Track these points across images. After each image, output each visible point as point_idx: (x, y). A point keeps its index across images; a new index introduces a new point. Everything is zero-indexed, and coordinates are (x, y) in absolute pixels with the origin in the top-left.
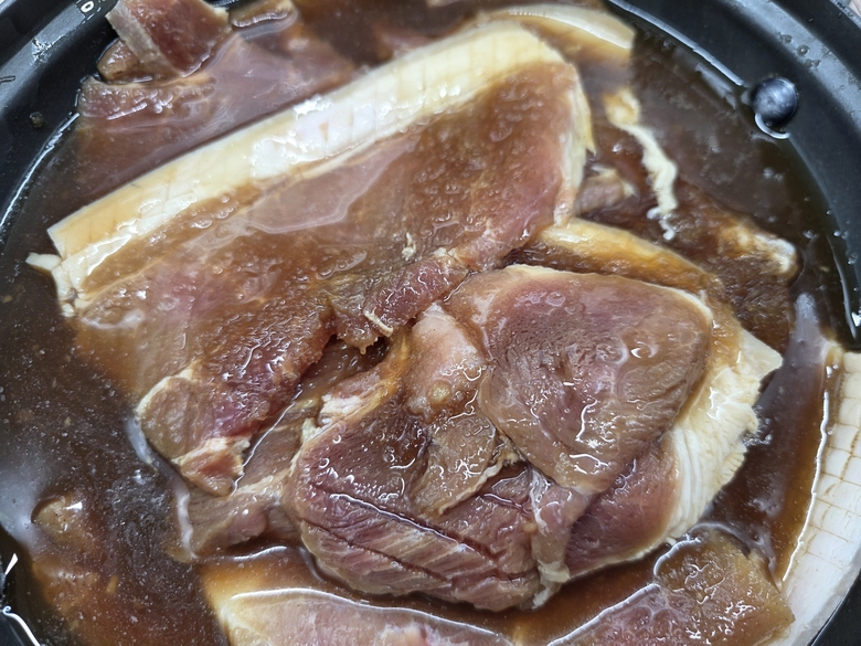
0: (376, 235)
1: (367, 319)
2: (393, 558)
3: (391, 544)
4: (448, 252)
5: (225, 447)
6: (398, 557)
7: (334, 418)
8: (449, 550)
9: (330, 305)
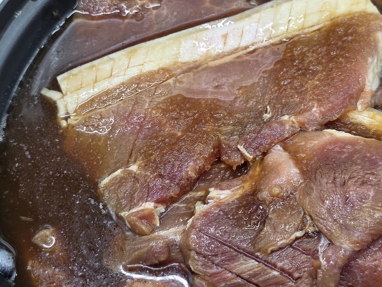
1: (238, 150)
2: (238, 276)
3: (239, 267)
4: (290, 117)
5: (153, 208)
6: (242, 275)
7: (215, 200)
8: (270, 273)
9: (219, 140)
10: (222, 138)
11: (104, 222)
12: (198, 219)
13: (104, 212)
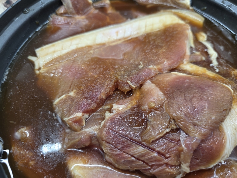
0: (130, 62)
1: (128, 83)
2: (132, 156)
3: (133, 151)
4: (153, 67)
5: (81, 116)
6: (134, 156)
7: (116, 110)
8: (152, 154)
9: (117, 79)
10: (119, 77)
11: (55, 124)
12: (107, 122)
13: (55, 118)
